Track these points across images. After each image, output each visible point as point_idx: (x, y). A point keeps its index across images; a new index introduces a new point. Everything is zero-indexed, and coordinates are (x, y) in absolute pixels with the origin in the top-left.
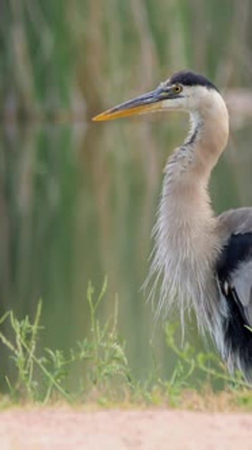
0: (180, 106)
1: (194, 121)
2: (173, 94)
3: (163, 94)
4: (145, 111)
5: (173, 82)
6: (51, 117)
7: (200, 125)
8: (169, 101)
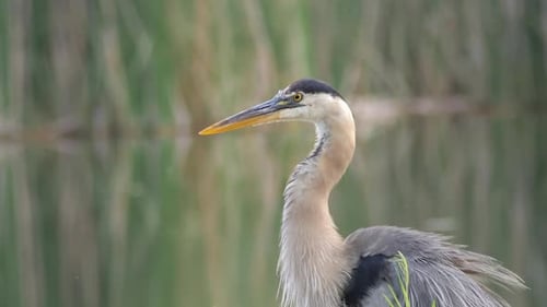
0: (301, 116)
1: (319, 131)
2: (293, 103)
3: (281, 103)
4: (260, 122)
5: (293, 90)
6: (149, 132)
7: (326, 136)
8: (288, 110)
